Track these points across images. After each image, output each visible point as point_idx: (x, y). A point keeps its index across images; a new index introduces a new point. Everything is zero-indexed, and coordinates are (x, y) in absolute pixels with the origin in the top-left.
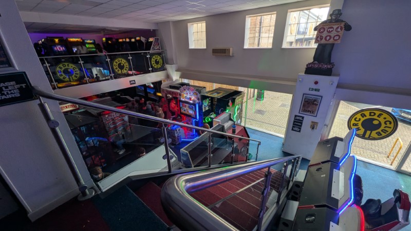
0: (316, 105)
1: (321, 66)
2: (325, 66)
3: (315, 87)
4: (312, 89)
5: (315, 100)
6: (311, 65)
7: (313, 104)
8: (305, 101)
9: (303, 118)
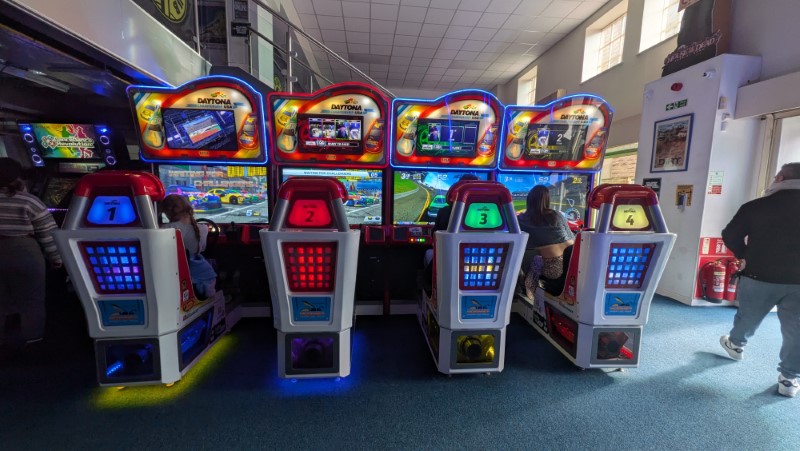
0: (684, 139)
1: (692, 50)
2: (701, 46)
3: (676, 97)
4: (672, 106)
5: (679, 130)
6: (673, 58)
7: (677, 140)
8: (660, 139)
9: (658, 181)
